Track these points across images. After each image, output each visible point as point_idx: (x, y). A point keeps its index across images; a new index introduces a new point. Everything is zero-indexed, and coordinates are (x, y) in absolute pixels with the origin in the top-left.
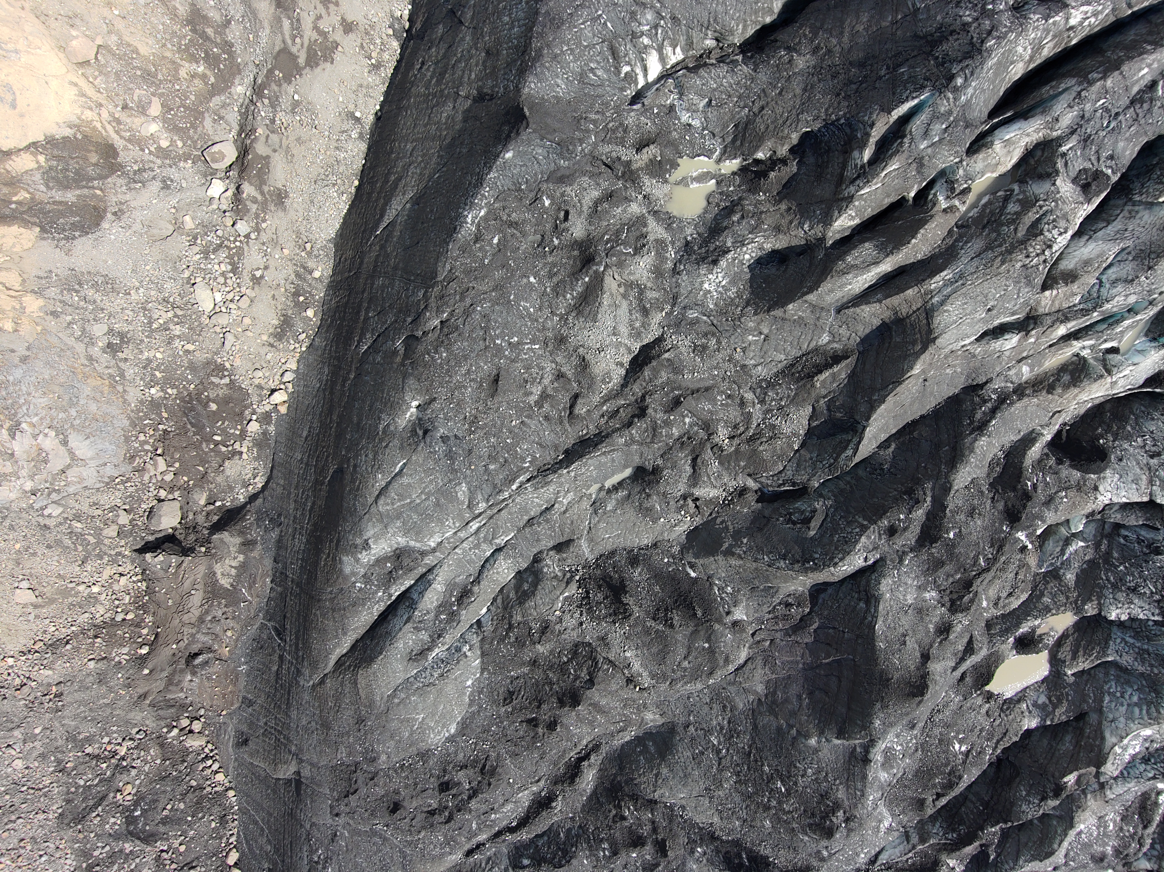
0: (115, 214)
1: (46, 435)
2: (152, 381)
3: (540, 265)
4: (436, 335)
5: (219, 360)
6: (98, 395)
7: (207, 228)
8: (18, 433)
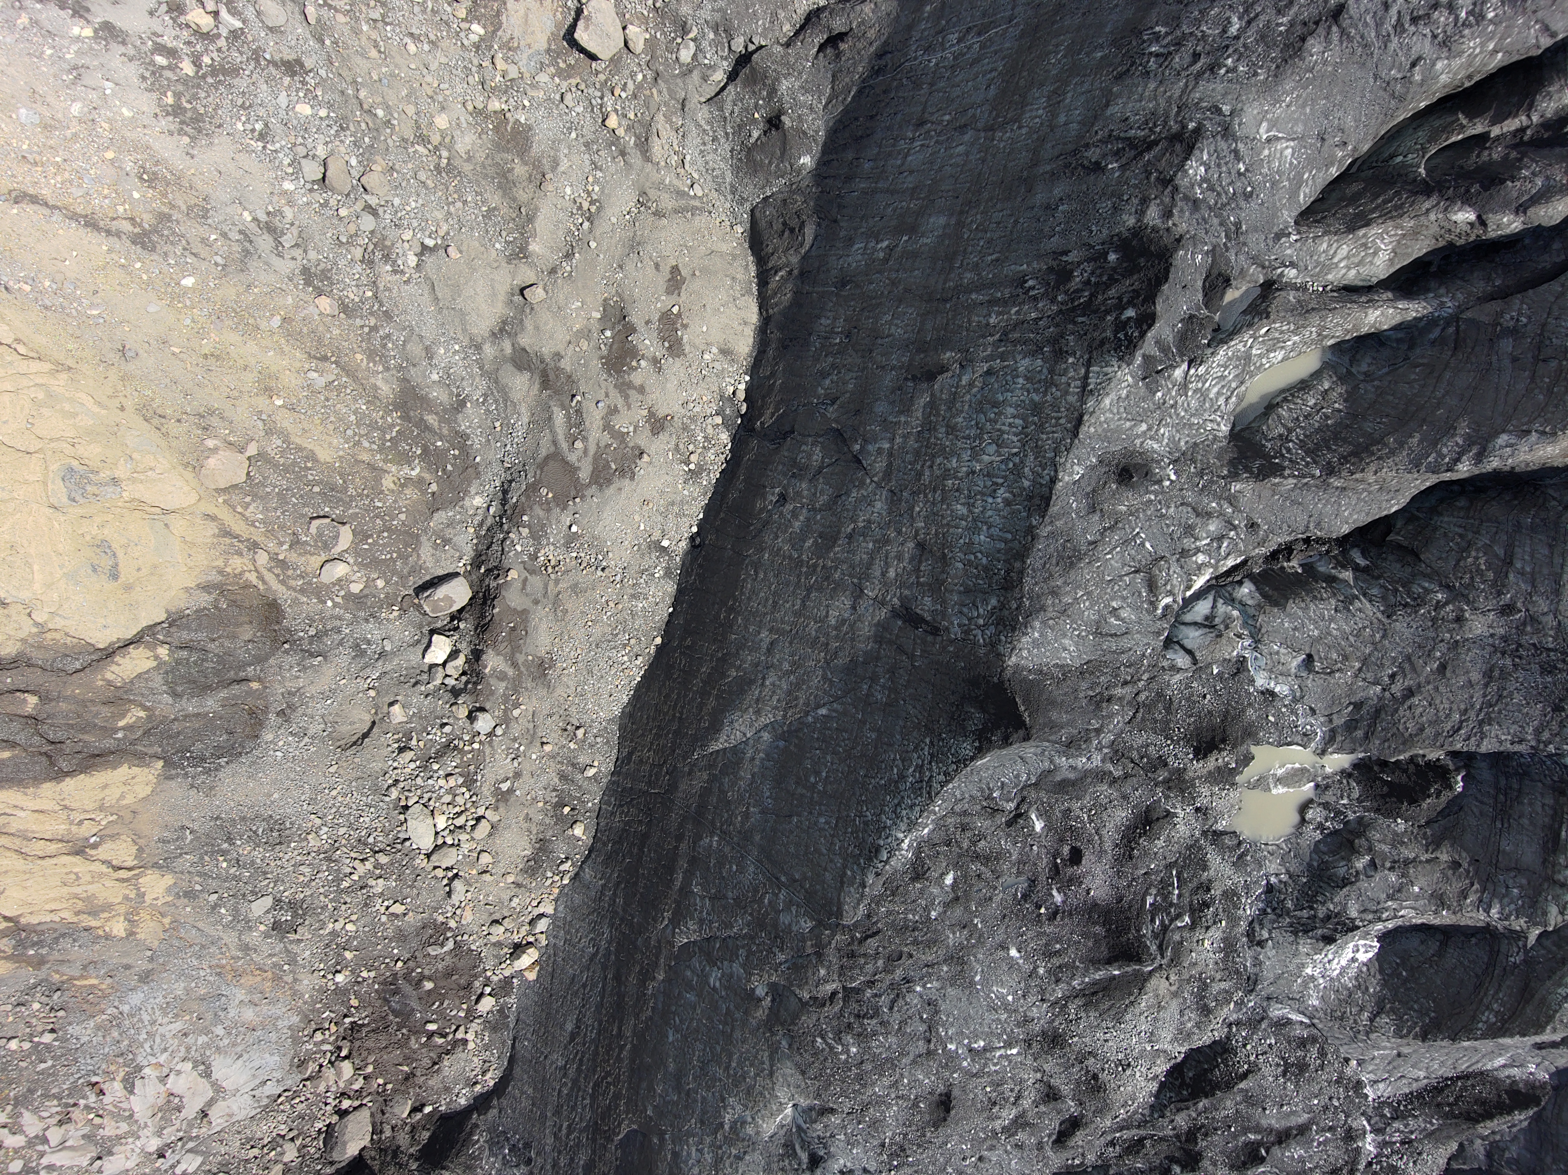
0: (281, 713)
1: (179, 1073)
2: (338, 964)
3: (1030, 934)
4: (837, 1009)
5: (441, 919)
6: (256, 997)
7: (425, 721)
8: (138, 1083)
